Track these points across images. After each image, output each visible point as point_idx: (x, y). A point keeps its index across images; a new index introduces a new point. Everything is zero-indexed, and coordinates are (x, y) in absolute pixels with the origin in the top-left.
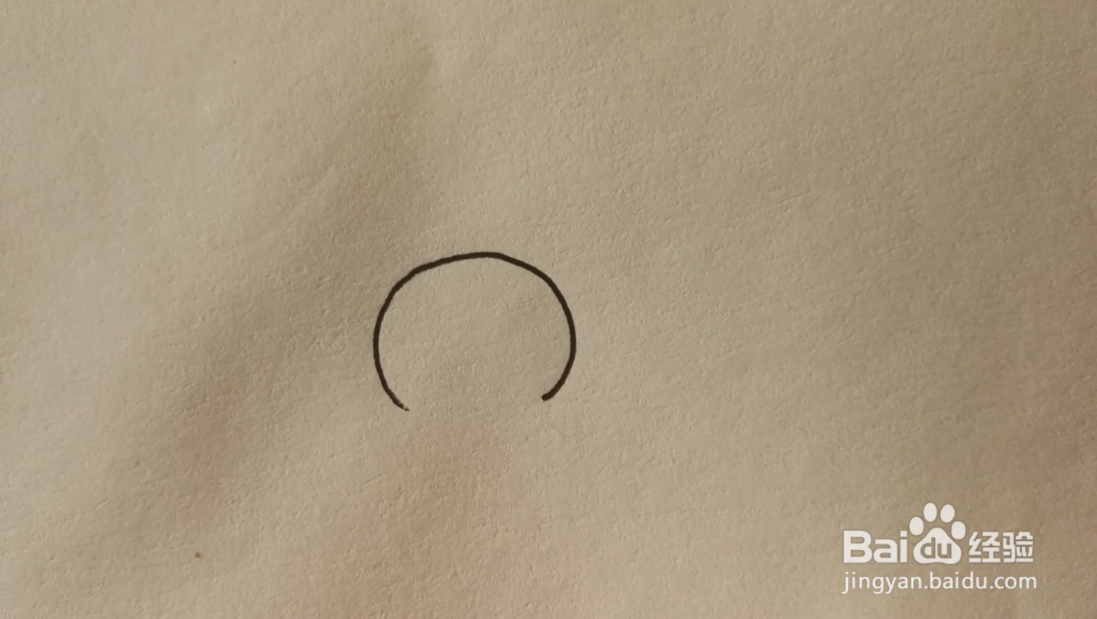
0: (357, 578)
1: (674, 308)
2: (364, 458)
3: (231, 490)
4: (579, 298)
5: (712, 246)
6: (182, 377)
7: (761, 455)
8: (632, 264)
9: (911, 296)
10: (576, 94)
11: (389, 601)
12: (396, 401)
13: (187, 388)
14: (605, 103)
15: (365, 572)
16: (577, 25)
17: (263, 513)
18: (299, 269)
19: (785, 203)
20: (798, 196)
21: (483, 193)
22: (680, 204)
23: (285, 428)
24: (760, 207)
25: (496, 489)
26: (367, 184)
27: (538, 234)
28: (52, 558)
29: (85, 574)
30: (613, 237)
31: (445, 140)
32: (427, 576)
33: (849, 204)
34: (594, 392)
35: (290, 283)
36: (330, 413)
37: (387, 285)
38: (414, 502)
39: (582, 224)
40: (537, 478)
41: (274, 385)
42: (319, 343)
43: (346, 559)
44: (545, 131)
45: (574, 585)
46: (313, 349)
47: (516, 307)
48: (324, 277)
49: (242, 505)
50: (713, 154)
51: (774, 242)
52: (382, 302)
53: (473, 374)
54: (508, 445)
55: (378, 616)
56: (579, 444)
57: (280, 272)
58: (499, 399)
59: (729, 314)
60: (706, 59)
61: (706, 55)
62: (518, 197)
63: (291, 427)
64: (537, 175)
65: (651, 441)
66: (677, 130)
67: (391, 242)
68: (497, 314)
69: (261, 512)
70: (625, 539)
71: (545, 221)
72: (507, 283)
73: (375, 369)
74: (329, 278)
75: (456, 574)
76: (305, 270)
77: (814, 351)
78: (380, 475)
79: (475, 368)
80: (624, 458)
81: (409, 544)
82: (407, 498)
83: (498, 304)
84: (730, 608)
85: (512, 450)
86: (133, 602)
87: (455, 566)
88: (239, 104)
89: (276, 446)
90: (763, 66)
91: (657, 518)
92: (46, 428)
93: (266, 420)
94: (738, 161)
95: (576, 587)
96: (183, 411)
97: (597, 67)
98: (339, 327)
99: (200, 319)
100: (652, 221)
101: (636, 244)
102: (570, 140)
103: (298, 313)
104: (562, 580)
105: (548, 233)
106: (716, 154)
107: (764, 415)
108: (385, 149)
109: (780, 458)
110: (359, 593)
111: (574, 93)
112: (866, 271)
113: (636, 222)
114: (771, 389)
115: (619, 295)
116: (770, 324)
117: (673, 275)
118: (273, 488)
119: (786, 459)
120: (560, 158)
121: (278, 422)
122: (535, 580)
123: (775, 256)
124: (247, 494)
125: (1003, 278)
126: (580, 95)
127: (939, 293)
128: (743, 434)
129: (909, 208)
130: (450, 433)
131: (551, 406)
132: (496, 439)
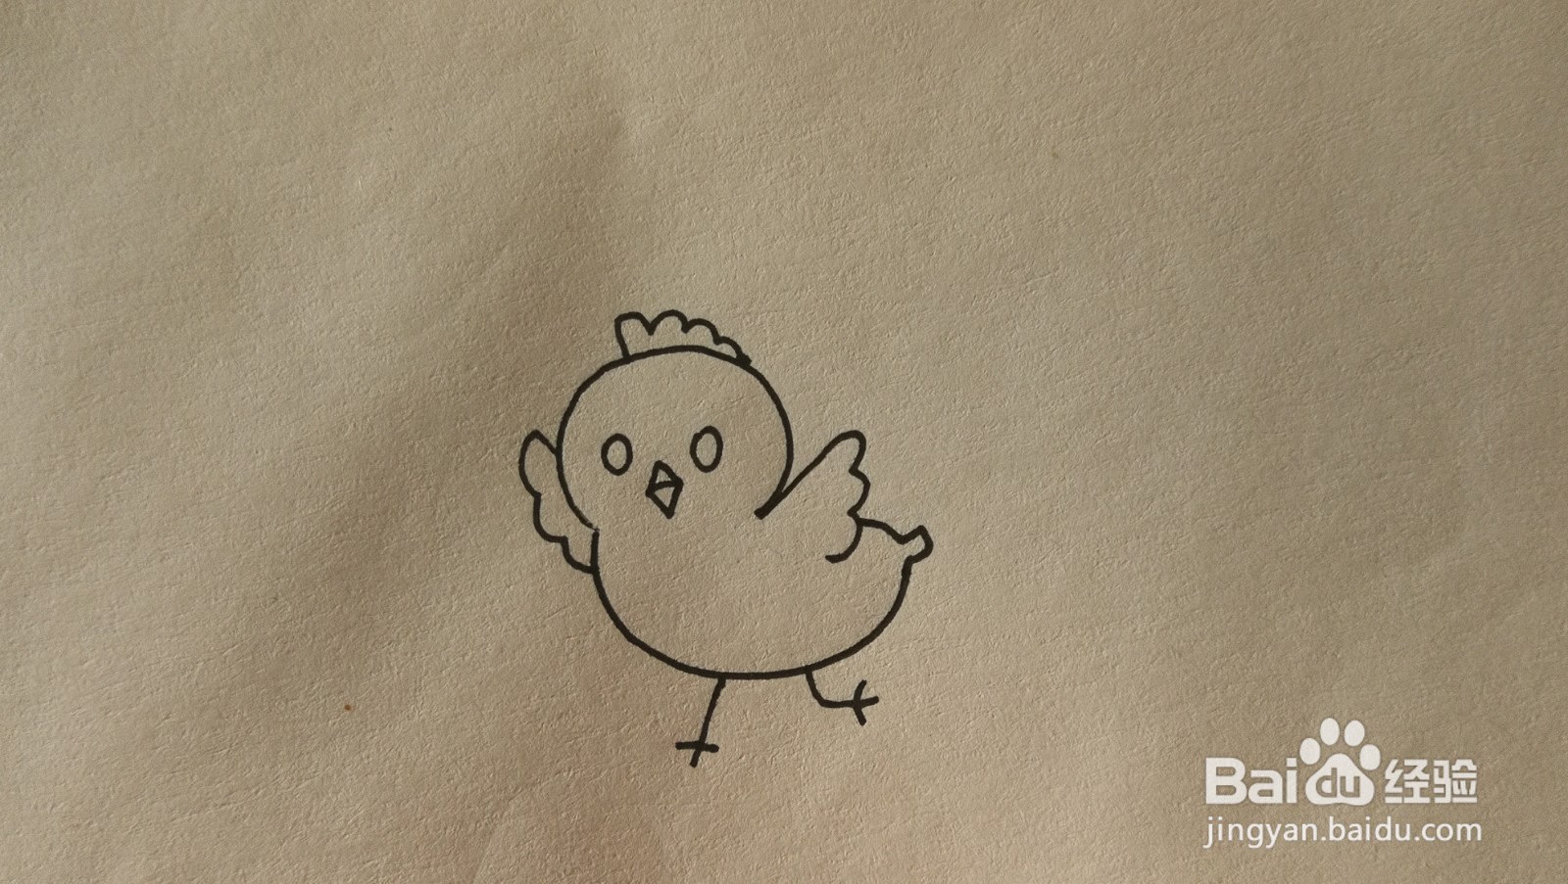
0: (540, 730)
1: (905, 406)
2: (547, 587)
3: (389, 629)
4: (795, 398)
5: (947, 334)
6: (329, 496)
7: (1009, 573)
8: (857, 356)
9: (1176, 387)
10: (788, 163)
11: (578, 756)
12: (583, 520)
13: (335, 509)
14: (822, 172)
15: (549, 722)
16: (788, 85)
17: (427, 655)
18: (468, 368)
19: (1028, 284)
20: (1044, 275)
21: (682, 278)
22: (910, 287)
23: (453, 554)
24: (1000, 289)
25: (702, 621)
26: (547, 268)
27: (747, 323)
28: (167, 718)
29: (207, 735)
30: (834, 326)
31: (637, 218)
32: (623, 726)
33: (1103, 283)
34: (815, 504)
35: (457, 384)
36: (505, 536)
37: (572, 386)
38: (606, 638)
39: (797, 312)
40: (750, 605)
41: (439, 504)
42: (492, 454)
43: (525, 707)
44: (753, 206)
45: (796, 731)
46: (485, 460)
47: (723, 408)
48: (498, 376)
49: (400, 647)
50: (946, 230)
51: (1018, 329)
52: (566, 404)
54: (716, 568)
55: (565, 774)
56: (799, 565)
57: (446, 370)
58: (705, 516)
59: (969, 411)
60: (936, 121)
61: (936, 117)
62: (724, 281)
63: (459, 552)
64: (744, 255)
65: (882, 560)
66: (904, 203)
67: (575, 335)
68: (701, 416)
69: (423, 654)
70: (854, 676)
71: (755, 308)
72: (712, 381)
73: (559, 483)
74: (503, 377)
75: (656, 722)
76: (476, 369)
77: (1067, 452)
78: (565, 607)
80: (851, 580)
81: (601, 688)
82: (598, 634)
83: (701, 405)
84: (978, 754)
85: (721, 575)
86: (267, 767)
87: (656, 713)
88: (396, 177)
89: (441, 576)
90: (1002, 129)
91: (891, 650)
92: (161, 561)
93: (429, 545)
94: (975, 237)
96: (330, 536)
97: (811, 132)
98: (516, 434)
99: (351, 427)
100: (877, 307)
101: (860, 333)
102: (782, 215)
103: (467, 418)
104: (781, 727)
105: (758, 323)
106: (950, 230)
107: (1011, 526)
108: (567, 228)
109: (1031, 576)
110: (542, 748)
111: (785, 162)
112: (1124, 359)
113: (860, 308)
114: (1018, 497)
115: (842, 392)
116: (1015, 422)
117: (904, 368)
118: (438, 626)
119: (1038, 577)
120: (770, 237)
121: (444, 547)
122: (750, 727)
123: (1020, 344)
124: (408, 633)
125: (1282, 364)
126: (792, 165)
127: (1209, 382)
128: (987, 548)
129: (1171, 287)
130: (648, 556)
131: (767, 524)
132: (702, 562)
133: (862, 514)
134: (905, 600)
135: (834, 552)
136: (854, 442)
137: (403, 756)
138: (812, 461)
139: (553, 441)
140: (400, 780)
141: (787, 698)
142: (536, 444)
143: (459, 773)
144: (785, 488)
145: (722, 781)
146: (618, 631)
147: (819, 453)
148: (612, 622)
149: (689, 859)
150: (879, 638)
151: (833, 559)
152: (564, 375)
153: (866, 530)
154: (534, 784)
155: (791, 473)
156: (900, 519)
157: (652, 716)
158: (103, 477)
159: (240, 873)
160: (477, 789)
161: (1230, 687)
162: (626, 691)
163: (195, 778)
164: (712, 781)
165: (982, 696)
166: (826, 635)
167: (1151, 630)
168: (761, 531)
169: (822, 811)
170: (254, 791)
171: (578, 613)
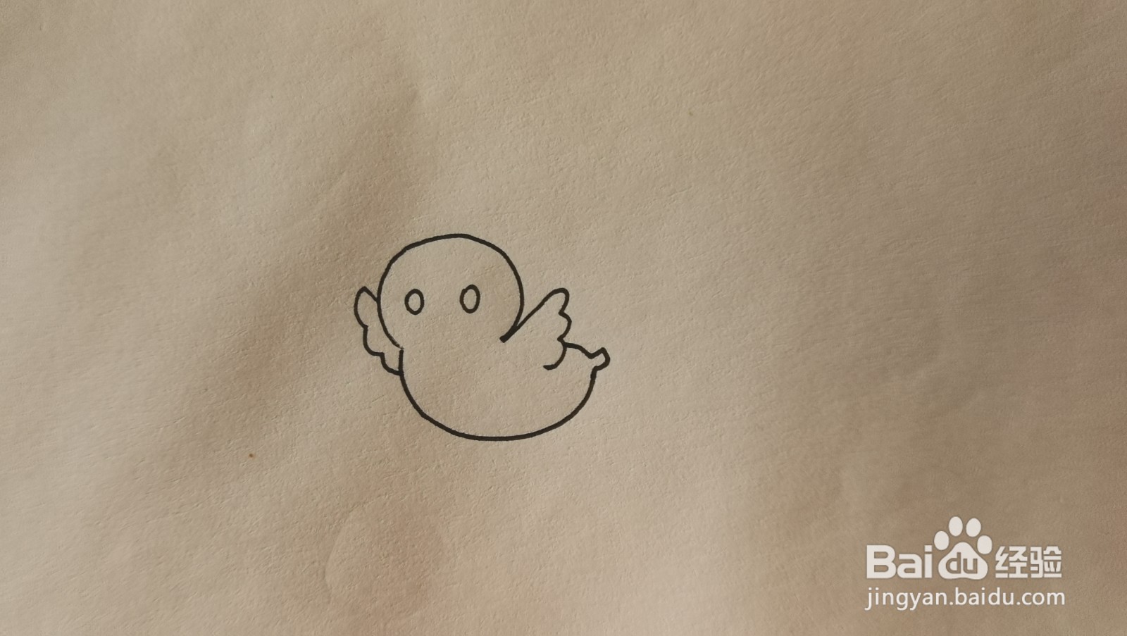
0: (368, 470)
1: (594, 273)
2: (372, 384)
3: (275, 408)
4: (525, 267)
5: (621, 228)
6: (238, 327)
7: (657, 378)
8: (564, 241)
9: (764, 262)
10: (522, 119)
11: (391, 486)
12: (394, 343)
13: (241, 335)
14: (543, 124)
15: (373, 465)
16: (522, 69)
17: (299, 424)
18: (322, 248)
19: (672, 196)
20: (682, 191)
21: (455, 191)
22: (598, 198)
23: (314, 363)
25: (467, 405)
26: (371, 185)
27: (496, 220)
28: (143, 460)
29: (167, 471)
30: (550, 222)
31: (426, 153)
32: (418, 468)
33: (719, 196)
34: (537, 334)
35: (315, 258)
36: (346, 352)
37: (386, 259)
38: (408, 414)
40: (497, 396)
41: (305, 332)
42: (337, 301)
43: (359, 456)
44: (500, 146)
45: (524, 473)
46: (333, 305)
47: (480, 274)
48: (341, 253)
49: (283, 419)
50: (621, 162)
51: (665, 225)
52: (383, 271)
53: (450, 322)
54: (476, 373)
55: (383, 497)
56: (527, 371)
57: (308, 249)
58: (469, 341)
59: (633, 276)
60: (616, 91)
61: (616, 89)
62: (481, 193)
63: (318, 362)
64: (494, 177)
65: (578, 368)
66: (595, 144)
67: (388, 227)
69: (297, 423)
70: (561, 439)
71: (500, 211)
72: (474, 256)
73: (379, 319)
74: (344, 254)
75: (439, 466)
76: (327, 248)
77: (694, 302)
78: (383, 396)
79: (451, 318)
80: (559, 381)
81: (405, 445)
82: (403, 412)
83: (467, 271)
84: (636, 488)
85: (479, 377)
86: (203, 491)
87: (438, 461)
88: (276, 127)
89: (307, 376)
90: (658, 96)
91: (583, 424)
92: (137, 366)
93: (299, 357)
94: (639, 166)
95: (525, 475)
96: (239, 351)
97: (536, 98)
98: (352, 289)
99: (250, 284)
100: (577, 210)
101: (566, 227)
102: (518, 152)
103: (321, 279)
104: (515, 470)
105: (502, 220)
106: (623, 161)
107: (658, 349)
108: (383, 159)
109: (671, 380)
110: (369, 481)
112: (731, 245)
113: (566, 211)
114: (663, 330)
115: (555, 264)
116: (662, 283)
117: (593, 249)
118: (305, 407)
119: (675, 380)
120: (510, 165)
121: (309, 358)
122: (496, 470)
123: (666, 234)
124: (287, 411)
125: (831, 249)
126: (524, 119)
127: (784, 260)
128: (643, 362)
129: (763, 199)
130: (434, 365)
131: (507, 346)
132: (467, 369)
133: (566, 340)
135: (549, 363)
136: (561, 296)
137: (285, 485)
138: (535, 307)
139: (375, 294)
140: (283, 500)
141: (519, 453)
142: (364, 295)
143: (319, 495)
144: (519, 323)
146: (415, 411)
147: (540, 302)
149: (459, 548)
150: (576, 416)
151: (548, 368)
152: (381, 252)
153: (569, 350)
154: (364, 503)
155: (523, 314)
156: (590, 343)
157: (436, 462)
158: (101, 314)
159: (188, 553)
160: (330, 505)
161: (792, 450)
162: (420, 447)
163: (160, 497)
164: (473, 502)
165: (639, 453)
166: (543, 414)
167: (745, 414)
168: (504, 350)
169: (540, 521)
170: (195, 505)
171: (390, 399)
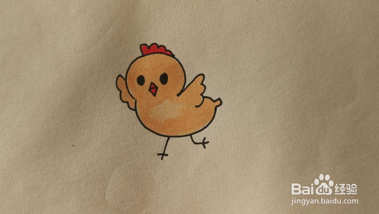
0: (122, 151)
1: (215, 67)
2: (124, 114)
3: (83, 125)
4: (187, 65)
5: (225, 48)
6: (67, 92)
7: (242, 109)
8: (202, 54)
9: (284, 61)
10: (184, 5)
11: (132, 157)
12: (133, 97)
13: (69, 95)
14: (192, 7)
15: (125, 149)
18: (102, 58)
19: (246, 35)
20: (250, 33)
21: (157, 34)
22: (216, 36)
23: (99, 106)
25: (164, 123)
26: (122, 32)
27: (174, 46)
28: (27, 149)
29: (37, 153)
30: (196, 46)
31: (145, 19)
32: (144, 150)
33: (265, 35)
34: (192, 93)
35: (99, 62)
36: (113, 102)
37: (129, 63)
38: (139, 127)
39: (187, 43)
40: (176, 118)
41: (96, 93)
42: (109, 80)
44: (175, 16)
45: (188, 150)
46: (107, 82)
47: (168, 68)
48: (110, 60)
49: (86, 130)
50: (225, 21)
51: (244, 47)
52: (128, 68)
54: (167, 109)
55: (129, 162)
56: (188, 108)
57: (96, 59)
58: (164, 96)
59: (231, 68)
62: (168, 35)
63: (101, 106)
64: (173, 28)
65: (209, 106)
66: (214, 15)
67: (130, 50)
68: (162, 70)
69: (92, 132)
70: (203, 136)
71: (176, 42)
72: (165, 61)
73: (126, 88)
74: (111, 61)
75: (152, 148)
76: (104, 59)
77: (256, 78)
78: (129, 119)
80: (201, 112)
81: (138, 140)
82: (137, 126)
83: (162, 67)
84: (234, 155)
85: (168, 111)
86: (53, 161)
87: (152, 146)
88: (82, 9)
89: (96, 112)
91: (212, 129)
92: (25, 109)
93: (93, 104)
94: (232, 23)
96: (68, 102)
98: (115, 75)
99: (72, 74)
100: (207, 41)
101: (203, 48)
102: (183, 18)
103: (102, 71)
104: (184, 149)
105: (177, 46)
106: (226, 21)
107: (242, 97)
108: (127, 22)
109: (248, 110)
110: (123, 155)
111: (183, 4)
112: (271, 54)
113: (203, 42)
114: (244, 90)
115: (199, 64)
116: (243, 71)
117: (214, 57)
118: (96, 125)
119: (249, 110)
120: (179, 24)
121: (97, 104)
122: (176, 150)
123: (244, 51)
124: (88, 127)
125: (311, 55)
127: (292, 60)
128: (236, 103)
129: (283, 36)
130: (149, 106)
131: (180, 98)
132: (163, 108)
133: (204, 95)
134: (215, 117)
135: (197, 105)
136: (202, 76)
137: (88, 158)
138: (191, 82)
139: (124, 77)
140: (87, 164)
141: (186, 142)
142: (120, 78)
143: (102, 162)
144: (184, 88)
145: (169, 163)
146: (142, 125)
147: (193, 79)
148: (140, 123)
149: (161, 183)
150: (209, 126)
151: (197, 107)
152: (127, 60)
153: (205, 99)
154: (121, 165)
155: (186, 85)
156: (214, 96)
157: (151, 147)
158: (10, 88)
159: (47, 188)
160: (107, 166)
161: (299, 138)
162: (144, 141)
163: (35, 164)
164: (167, 163)
165: (235, 141)
166: (195, 126)
167: (279, 123)
168: (178, 100)
169: (195, 171)
170: (50, 167)
171: (132, 121)
